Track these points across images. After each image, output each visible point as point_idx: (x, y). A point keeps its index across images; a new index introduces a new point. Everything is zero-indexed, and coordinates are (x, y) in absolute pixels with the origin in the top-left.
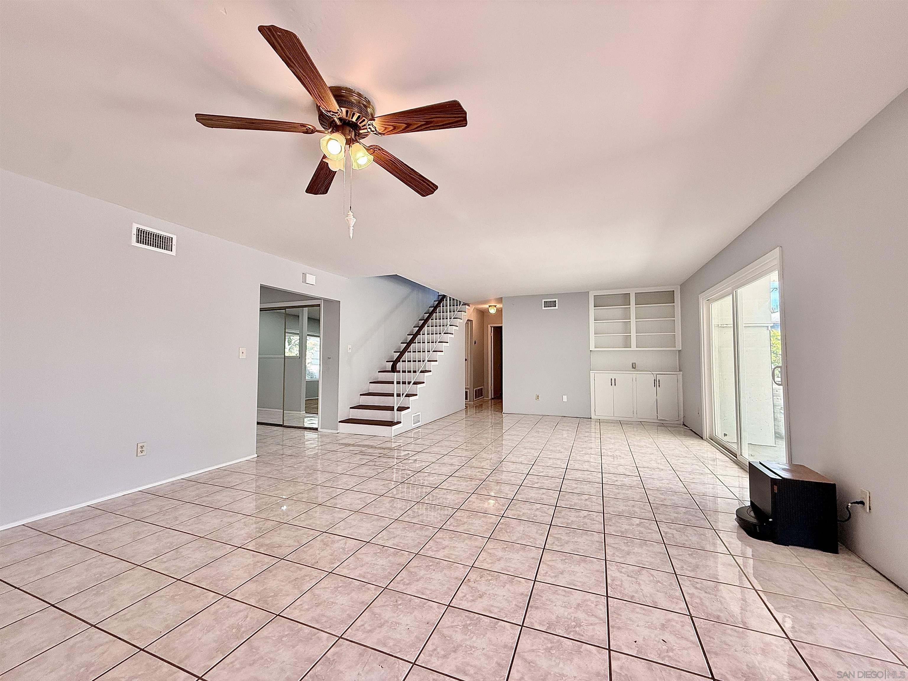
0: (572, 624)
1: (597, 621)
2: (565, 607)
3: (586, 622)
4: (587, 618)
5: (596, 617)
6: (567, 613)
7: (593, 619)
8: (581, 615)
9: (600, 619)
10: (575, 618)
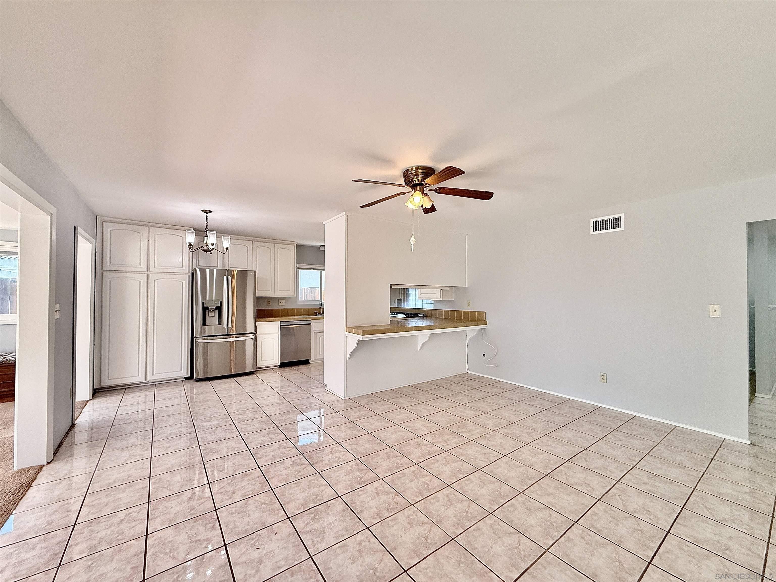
0: (317, 516)
1: (305, 530)
2: (330, 524)
3: (311, 524)
4: (312, 526)
5: (307, 532)
6: (326, 521)
7: (309, 528)
8: (317, 526)
9: (304, 533)
10: (319, 521)
